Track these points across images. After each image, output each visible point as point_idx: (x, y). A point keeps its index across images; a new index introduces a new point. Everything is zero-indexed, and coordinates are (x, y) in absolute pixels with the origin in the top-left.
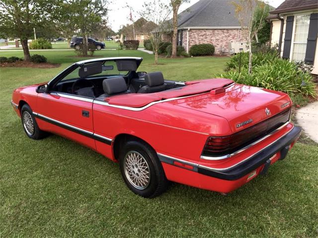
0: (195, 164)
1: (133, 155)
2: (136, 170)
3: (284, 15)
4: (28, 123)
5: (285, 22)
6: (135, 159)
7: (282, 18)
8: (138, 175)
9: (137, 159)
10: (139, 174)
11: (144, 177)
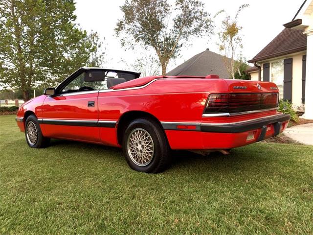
0: (197, 123)
1: (140, 133)
2: (140, 147)
3: (261, 63)
4: (31, 133)
5: (262, 69)
6: (141, 136)
7: (259, 65)
8: (142, 152)
9: (143, 137)
10: (143, 150)
11: (147, 155)
